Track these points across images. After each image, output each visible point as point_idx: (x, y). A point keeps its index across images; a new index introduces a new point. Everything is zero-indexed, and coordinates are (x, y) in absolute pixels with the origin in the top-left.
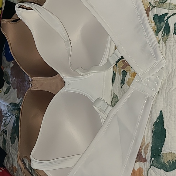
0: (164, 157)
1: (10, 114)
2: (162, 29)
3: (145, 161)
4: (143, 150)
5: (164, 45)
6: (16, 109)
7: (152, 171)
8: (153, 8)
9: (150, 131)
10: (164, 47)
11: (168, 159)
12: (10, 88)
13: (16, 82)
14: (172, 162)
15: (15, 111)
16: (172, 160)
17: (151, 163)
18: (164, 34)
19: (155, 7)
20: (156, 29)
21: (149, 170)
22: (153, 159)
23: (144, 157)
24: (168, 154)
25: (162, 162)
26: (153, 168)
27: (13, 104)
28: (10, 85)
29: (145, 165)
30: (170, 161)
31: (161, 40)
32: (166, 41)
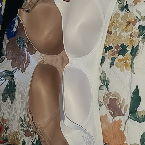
0: (138, 114)
1: (3, 79)
2: (143, 35)
3: (124, 116)
4: (123, 109)
5: (142, 44)
6: (10, 76)
7: (129, 121)
8: (140, 21)
9: (129, 97)
10: (142, 46)
11: (142, 115)
12: (4, 59)
13: (11, 54)
14: (144, 117)
15: (8, 77)
16: (144, 115)
17: (129, 117)
18: (144, 37)
19: (141, 20)
20: (139, 34)
21: (127, 121)
22: (130, 115)
23: (123, 113)
24: (142, 112)
25: (137, 117)
26: (130, 120)
27: (7, 71)
28: (5, 56)
29: (124, 118)
30: (143, 116)
31: (141, 41)
32: (144, 42)
